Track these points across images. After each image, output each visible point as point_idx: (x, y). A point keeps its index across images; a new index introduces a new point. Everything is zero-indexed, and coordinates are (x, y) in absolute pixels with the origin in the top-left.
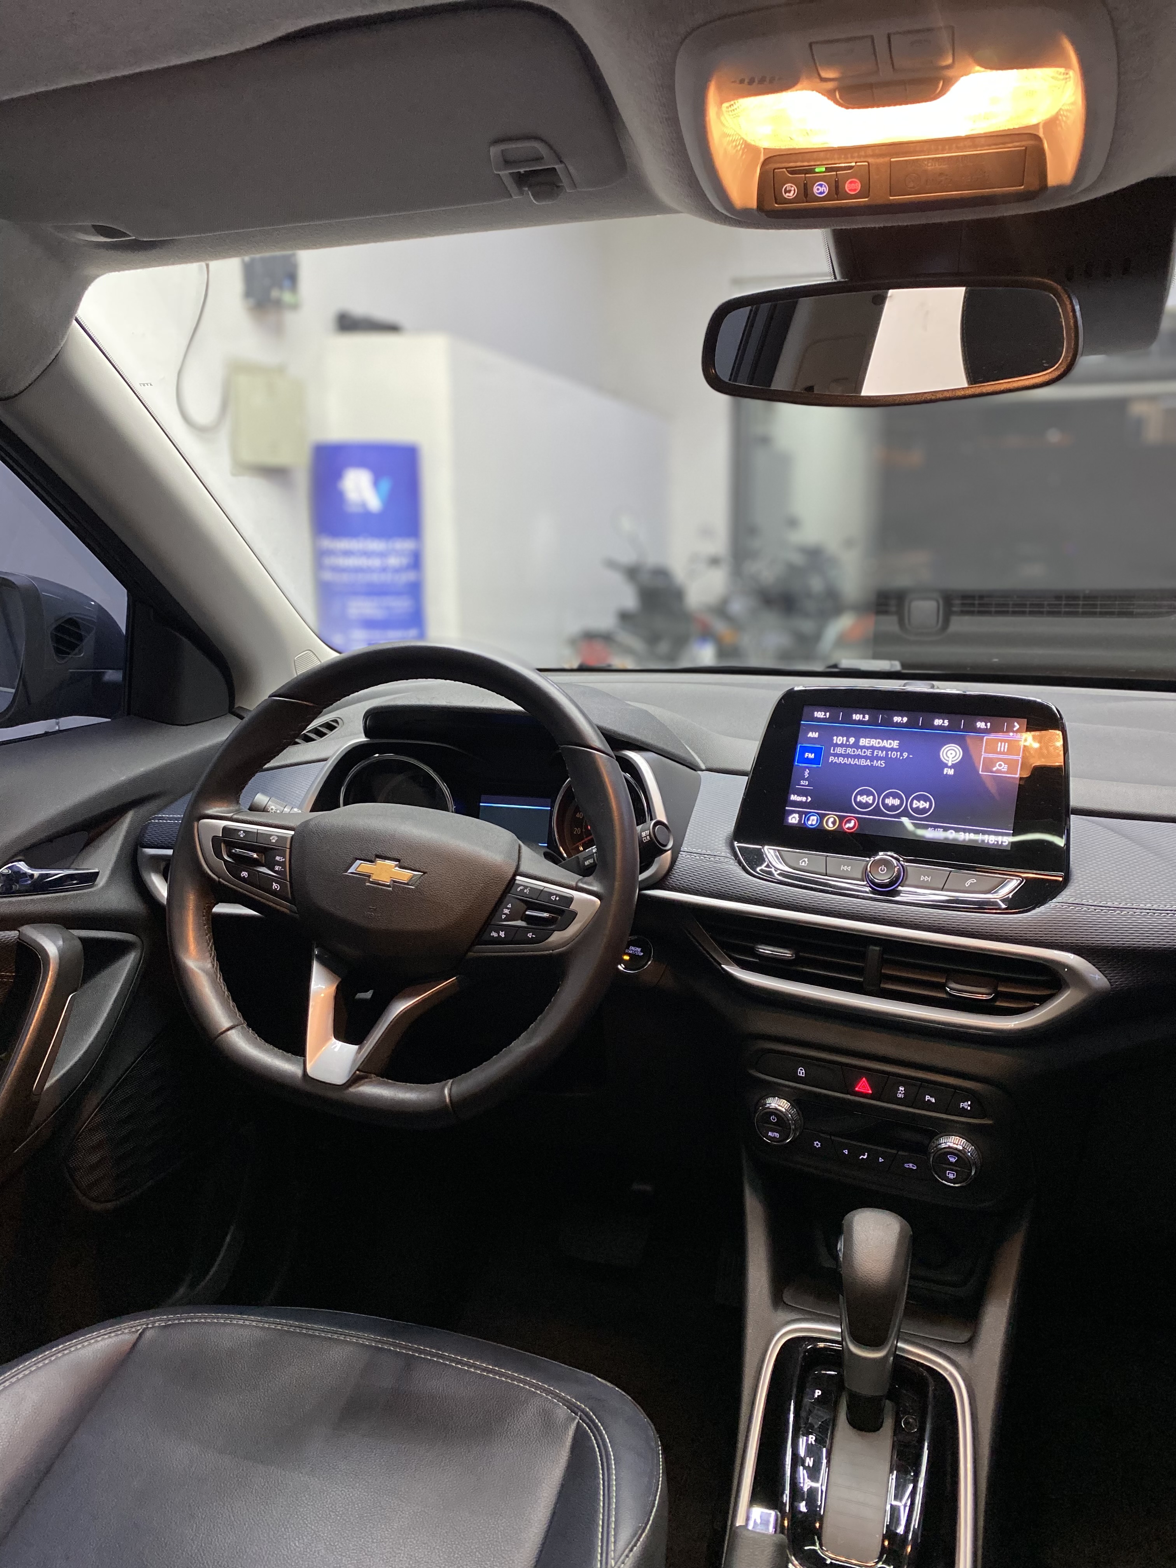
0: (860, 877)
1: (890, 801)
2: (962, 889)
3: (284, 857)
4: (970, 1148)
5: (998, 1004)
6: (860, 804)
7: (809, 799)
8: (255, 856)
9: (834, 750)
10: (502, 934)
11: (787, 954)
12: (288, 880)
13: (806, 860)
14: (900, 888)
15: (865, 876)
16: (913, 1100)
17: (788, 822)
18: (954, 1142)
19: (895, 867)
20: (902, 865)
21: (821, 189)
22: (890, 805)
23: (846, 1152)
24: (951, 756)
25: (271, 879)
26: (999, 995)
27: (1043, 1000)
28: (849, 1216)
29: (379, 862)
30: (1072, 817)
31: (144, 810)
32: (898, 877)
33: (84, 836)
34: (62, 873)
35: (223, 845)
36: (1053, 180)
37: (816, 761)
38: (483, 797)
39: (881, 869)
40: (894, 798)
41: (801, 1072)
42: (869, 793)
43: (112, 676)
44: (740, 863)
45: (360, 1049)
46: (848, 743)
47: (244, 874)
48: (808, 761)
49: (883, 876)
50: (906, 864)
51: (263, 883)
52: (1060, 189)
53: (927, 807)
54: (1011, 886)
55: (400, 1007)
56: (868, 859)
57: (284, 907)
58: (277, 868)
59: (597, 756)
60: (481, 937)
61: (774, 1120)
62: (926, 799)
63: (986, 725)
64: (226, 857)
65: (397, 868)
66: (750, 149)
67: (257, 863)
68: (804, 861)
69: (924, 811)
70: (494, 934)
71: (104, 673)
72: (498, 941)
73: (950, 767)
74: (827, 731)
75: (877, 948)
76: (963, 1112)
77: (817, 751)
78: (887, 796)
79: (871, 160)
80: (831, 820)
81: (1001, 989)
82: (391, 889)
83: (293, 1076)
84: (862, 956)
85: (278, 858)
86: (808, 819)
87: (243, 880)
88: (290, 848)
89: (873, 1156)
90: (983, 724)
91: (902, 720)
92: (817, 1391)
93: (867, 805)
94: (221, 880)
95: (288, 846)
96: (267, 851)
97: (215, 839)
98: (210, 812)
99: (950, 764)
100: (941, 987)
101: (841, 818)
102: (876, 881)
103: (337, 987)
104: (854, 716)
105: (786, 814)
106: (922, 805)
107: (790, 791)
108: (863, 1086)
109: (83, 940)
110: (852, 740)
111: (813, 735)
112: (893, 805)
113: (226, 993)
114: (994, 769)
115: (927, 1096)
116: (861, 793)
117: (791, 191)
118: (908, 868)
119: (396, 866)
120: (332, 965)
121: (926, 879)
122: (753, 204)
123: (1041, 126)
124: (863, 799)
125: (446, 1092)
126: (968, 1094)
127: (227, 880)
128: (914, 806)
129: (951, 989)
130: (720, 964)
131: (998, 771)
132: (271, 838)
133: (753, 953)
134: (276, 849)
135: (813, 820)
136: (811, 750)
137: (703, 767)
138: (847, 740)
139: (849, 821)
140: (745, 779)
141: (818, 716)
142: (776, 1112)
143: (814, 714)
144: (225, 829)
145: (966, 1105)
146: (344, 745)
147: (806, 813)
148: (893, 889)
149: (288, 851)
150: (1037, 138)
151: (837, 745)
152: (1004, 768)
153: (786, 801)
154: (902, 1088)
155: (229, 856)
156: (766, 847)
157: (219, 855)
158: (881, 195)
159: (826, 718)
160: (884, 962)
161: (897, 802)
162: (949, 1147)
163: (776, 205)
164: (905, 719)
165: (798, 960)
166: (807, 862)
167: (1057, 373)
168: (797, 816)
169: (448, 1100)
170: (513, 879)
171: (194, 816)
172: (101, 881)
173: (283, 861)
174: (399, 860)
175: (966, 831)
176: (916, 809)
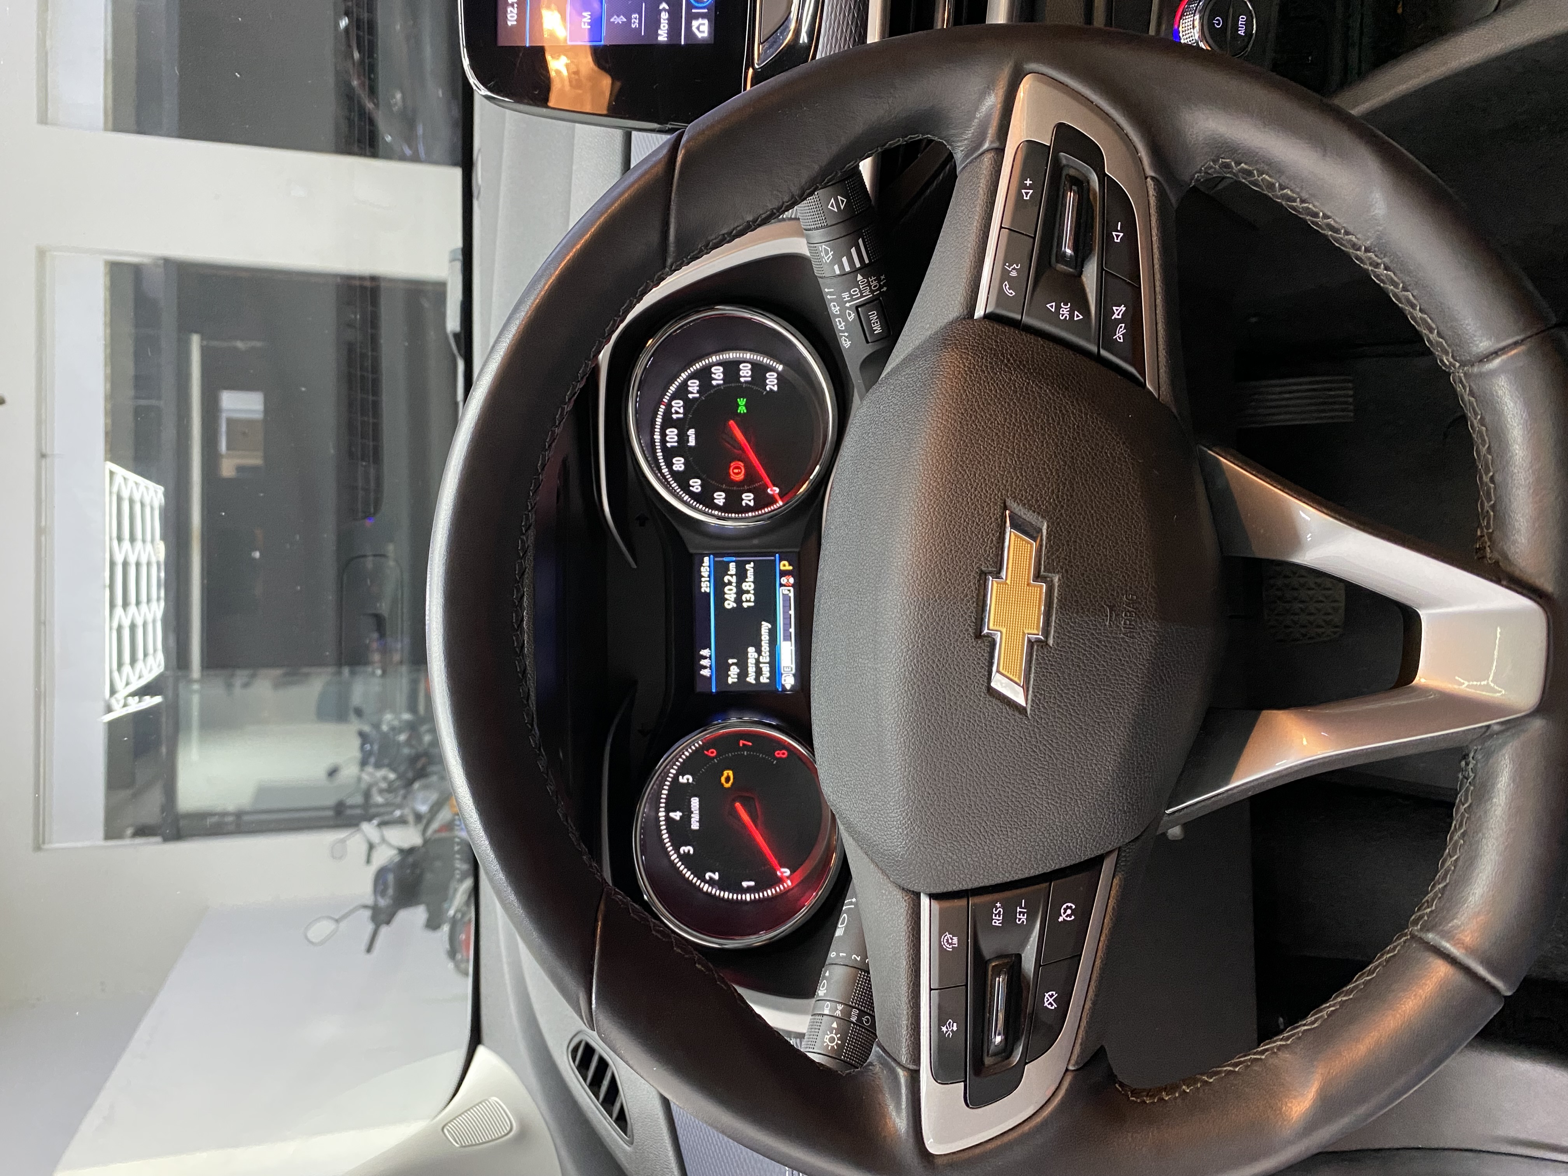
10: (1117, 313)
17: (708, 36)
29: (990, 626)
35: (987, 1074)
45: (1429, 603)
47: (1049, 1000)
65: (1003, 574)
67: (1016, 976)
70: (1119, 335)
72: (1134, 320)
85: (995, 925)
94: (1072, 1065)
96: (983, 955)
97: (976, 1100)
105: (694, 44)
127: (1068, 1049)
132: (946, 950)
134: (973, 929)
144: (943, 1076)
153: (672, 47)
155: (1013, 1052)
157: (1012, 1081)
173: (1002, 906)
174: (983, 577)
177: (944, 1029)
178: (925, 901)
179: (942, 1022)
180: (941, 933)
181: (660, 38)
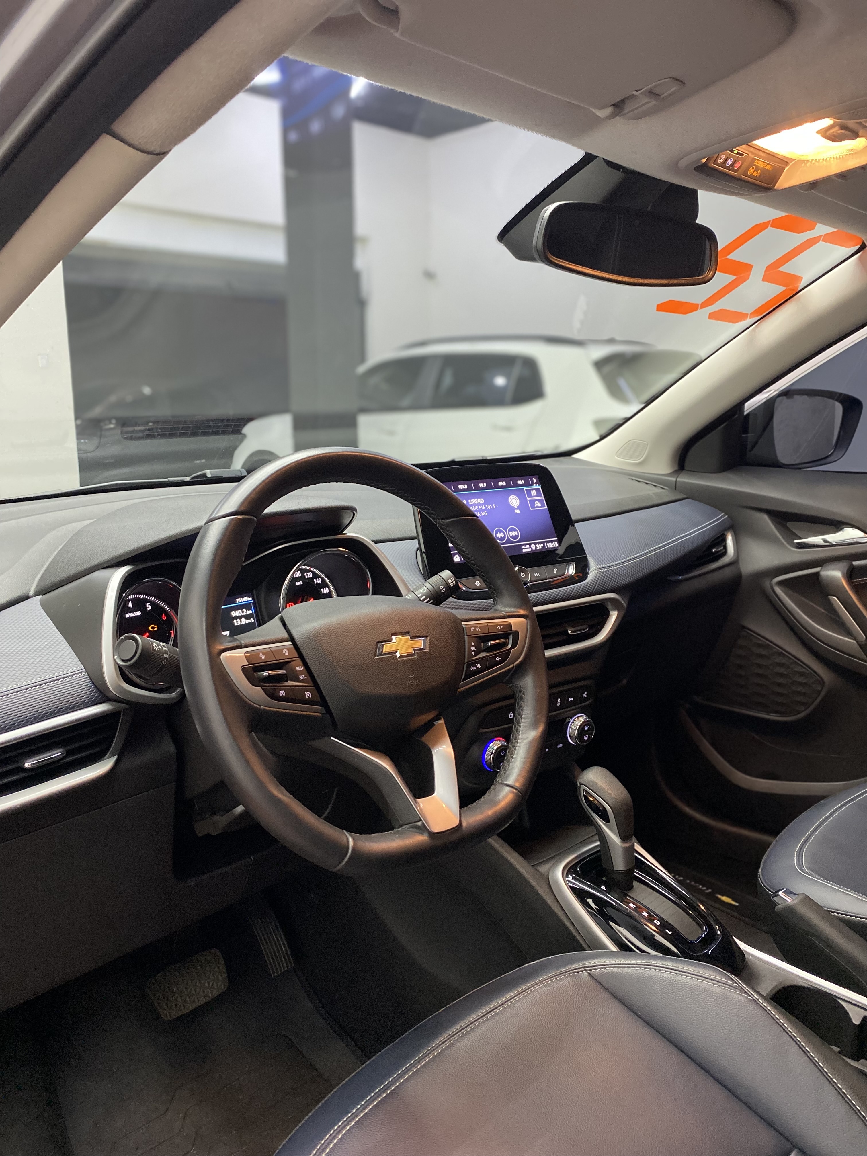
3: (302, 666)
8: (279, 673)
10: (478, 666)
12: (312, 685)
16: (563, 704)
17: (454, 561)
21: (729, 162)
22: (498, 537)
24: (515, 502)
25: (301, 690)
29: (395, 639)
35: (252, 673)
39: (522, 575)
40: (500, 533)
41: (511, 715)
47: (280, 693)
51: (296, 696)
53: (517, 534)
57: (317, 710)
58: (300, 678)
60: (463, 674)
62: (515, 530)
63: (523, 482)
64: (259, 683)
65: (410, 640)
67: (285, 678)
69: (516, 537)
70: (473, 668)
72: (478, 671)
73: (517, 509)
76: (584, 700)
78: (496, 532)
82: (414, 657)
85: (296, 669)
87: (282, 699)
88: (300, 656)
90: (520, 481)
95: (296, 655)
97: (244, 670)
99: (516, 507)
100: (566, 633)
104: (457, 486)
105: (452, 557)
106: (514, 533)
112: (501, 537)
114: (536, 506)
115: (569, 699)
117: (721, 159)
119: (408, 638)
121: (538, 575)
126: (585, 688)
128: (511, 535)
129: (570, 632)
131: (538, 507)
132: (284, 652)
134: (292, 661)
140: (415, 541)
144: (245, 657)
145: (585, 695)
149: (299, 659)
152: (539, 504)
154: (559, 700)
155: (262, 681)
157: (254, 683)
161: (502, 535)
162: (584, 722)
163: (713, 165)
164: (485, 484)
166: (479, 583)
168: (457, 556)
170: (460, 628)
173: (303, 670)
174: (408, 633)
175: (539, 543)
176: (513, 537)
177: (261, 655)
178: (290, 643)
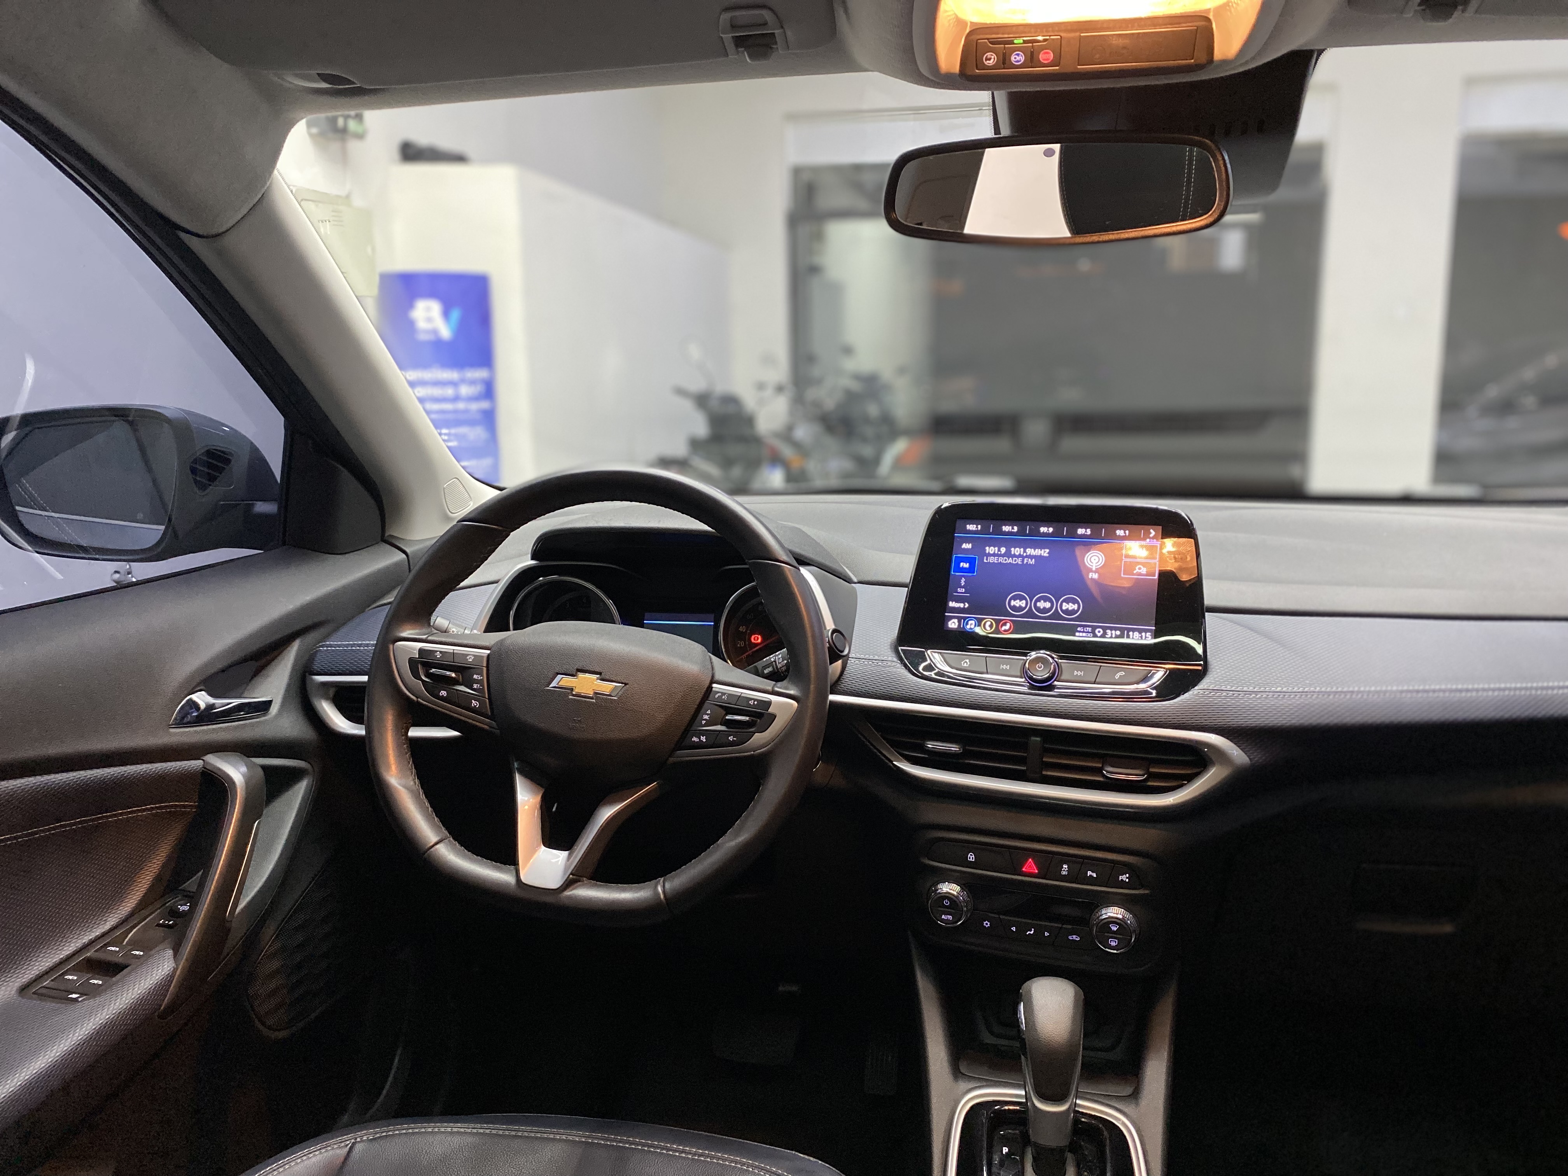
0: (1019, 674)
1: (1042, 605)
2: (1112, 681)
3: (482, 675)
4: (1128, 915)
5: (1150, 783)
6: (1014, 608)
7: (967, 605)
8: (453, 675)
9: (987, 560)
10: (703, 739)
11: (954, 748)
12: (487, 696)
13: (968, 661)
14: (1056, 683)
15: (1024, 673)
16: (1076, 876)
17: (948, 627)
18: (1114, 912)
19: (1051, 664)
20: (1056, 662)
21: (1018, 58)
22: (1042, 608)
23: (1014, 929)
24: (1094, 562)
25: (469, 697)
26: (1152, 776)
27: (1190, 778)
28: (1028, 983)
29: (581, 675)
30: (1207, 614)
31: (311, 637)
32: (1054, 673)
33: (254, 665)
34: (236, 702)
35: (419, 666)
36: (1218, 55)
37: (971, 570)
38: (647, 615)
39: (1038, 666)
40: (1045, 601)
41: (971, 857)
42: (1021, 598)
43: (263, 507)
44: (905, 666)
45: (570, 855)
46: (999, 553)
47: (443, 693)
48: (963, 570)
49: (1041, 673)
50: (1060, 661)
51: (462, 702)
52: (1224, 62)
53: (1076, 609)
54: (1159, 675)
55: (606, 813)
56: (1025, 658)
57: (484, 723)
58: (475, 686)
59: (786, 569)
60: (682, 742)
61: (947, 903)
62: (1074, 601)
63: (1125, 533)
64: (424, 678)
65: (599, 681)
66: (960, 22)
67: (455, 682)
68: (966, 662)
69: (1073, 612)
70: (695, 739)
71: (253, 505)
72: (700, 746)
73: (1095, 572)
74: (979, 542)
75: (1038, 739)
76: (1122, 885)
77: (971, 561)
78: (1038, 600)
79: (1062, 34)
80: (988, 624)
81: (1152, 770)
82: (594, 701)
83: (507, 885)
84: (1024, 747)
85: (475, 677)
86: (967, 624)
87: (442, 698)
88: (487, 667)
89: (1039, 931)
90: (1122, 531)
91: (1048, 530)
92: (1004, 1148)
93: (1020, 609)
94: (419, 700)
95: (485, 664)
96: (464, 671)
97: (412, 661)
98: (405, 634)
99: (1094, 569)
100: (1099, 771)
101: (998, 622)
102: (1034, 677)
103: (542, 797)
104: (1004, 527)
105: (945, 620)
106: (1071, 607)
107: (948, 599)
108: (1030, 866)
109: (264, 768)
110: (1003, 550)
111: (967, 546)
112: (1044, 608)
113: (430, 809)
114: (1135, 572)
115: (1089, 872)
116: (1015, 598)
117: (991, 59)
118: (1062, 664)
119: (598, 679)
120: (534, 777)
121: (1079, 673)
122: (956, 69)
123: (1212, 10)
124: (1017, 603)
125: (660, 889)
126: (1127, 867)
127: (425, 699)
128: (1064, 608)
129: (1107, 772)
130: (891, 762)
131: (1138, 574)
132: (468, 658)
133: (923, 749)
134: (474, 668)
135: (971, 624)
136: (965, 560)
137: (855, 580)
138: (999, 550)
139: (1005, 624)
140: (905, 590)
141: (971, 529)
142: (947, 896)
143: (966, 527)
144: (421, 651)
145: (1124, 878)
146: (513, 568)
147: (965, 618)
148: (1050, 684)
149: (485, 669)
150: (1208, 20)
151: (989, 555)
152: (1144, 571)
153: (945, 608)
154: (1065, 866)
155: (426, 676)
156: (929, 651)
157: (416, 676)
158: (1069, 65)
159: (978, 530)
160: (1047, 751)
161: (1048, 605)
162: (1110, 917)
163: (977, 71)
164: (1051, 530)
165: (965, 754)
166: (969, 663)
167: (1211, 219)
168: (956, 621)
169: (662, 896)
170: (710, 688)
171: (388, 639)
172: (274, 709)
173: (481, 679)
174: (600, 674)
175: (1111, 629)
176: (1067, 612)
177: (438, 653)
178: (488, 652)
179: (441, 652)
180: (474, 655)
181: (951, 602)
